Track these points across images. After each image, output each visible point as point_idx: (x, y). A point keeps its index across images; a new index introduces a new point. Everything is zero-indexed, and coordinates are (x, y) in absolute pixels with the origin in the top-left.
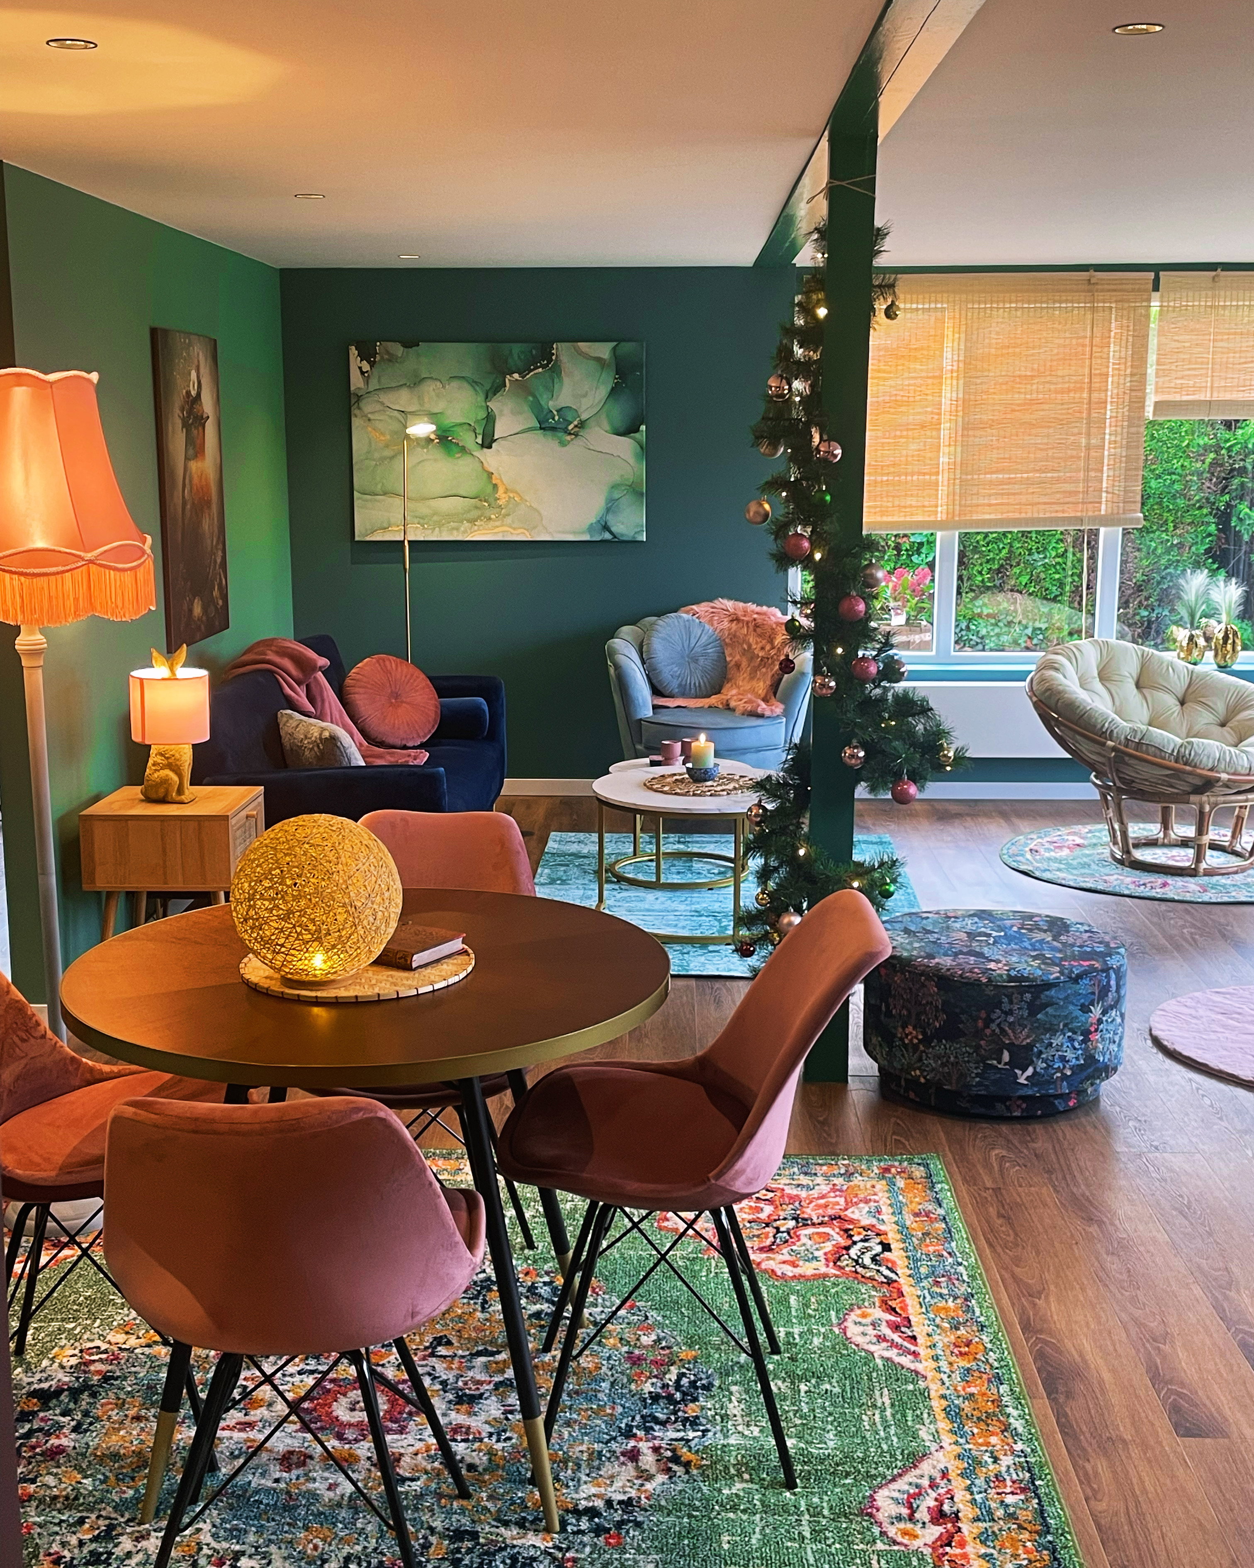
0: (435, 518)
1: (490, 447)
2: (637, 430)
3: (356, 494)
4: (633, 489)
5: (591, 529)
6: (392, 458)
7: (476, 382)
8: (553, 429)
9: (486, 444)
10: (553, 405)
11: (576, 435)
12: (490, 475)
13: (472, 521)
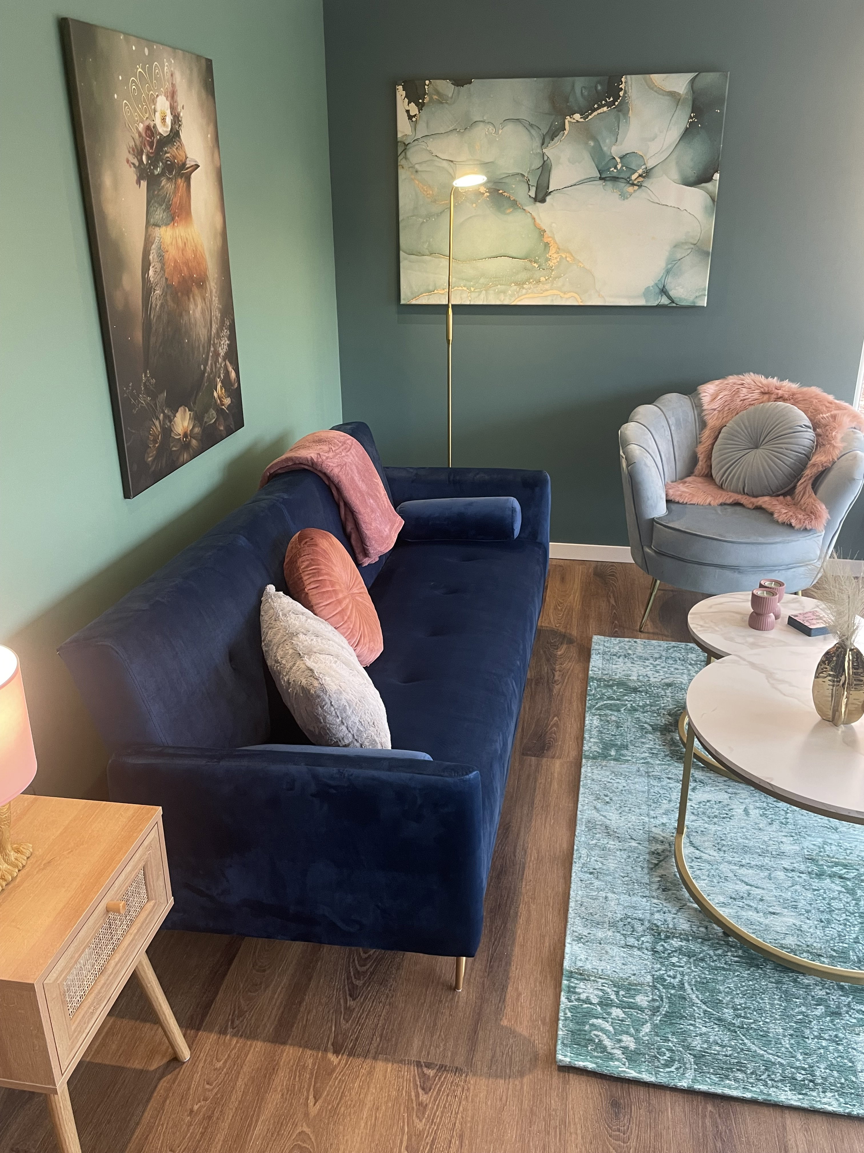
0: (482, 280)
1: (543, 201)
2: (709, 179)
3: (401, 253)
4: (698, 249)
5: (647, 293)
6: (439, 215)
7: (531, 125)
8: (615, 179)
9: (540, 197)
10: (616, 151)
11: (640, 186)
12: (542, 232)
13: (520, 284)
